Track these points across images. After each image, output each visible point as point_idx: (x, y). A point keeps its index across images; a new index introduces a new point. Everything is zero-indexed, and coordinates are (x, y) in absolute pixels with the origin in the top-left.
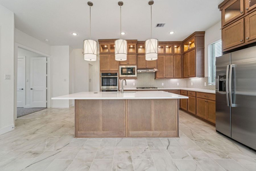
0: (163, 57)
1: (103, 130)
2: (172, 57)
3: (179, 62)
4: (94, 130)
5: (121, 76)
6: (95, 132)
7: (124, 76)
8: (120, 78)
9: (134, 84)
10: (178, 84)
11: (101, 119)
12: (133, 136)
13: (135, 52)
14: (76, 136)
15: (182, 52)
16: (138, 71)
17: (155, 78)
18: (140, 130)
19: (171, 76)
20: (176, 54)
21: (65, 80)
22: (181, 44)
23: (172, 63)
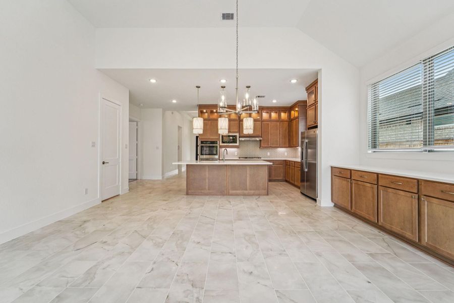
0: (268, 124)
1: (209, 190)
2: (278, 123)
3: (286, 130)
4: (202, 190)
5: (221, 144)
6: (202, 191)
7: (225, 144)
8: (221, 147)
9: (236, 154)
10: (286, 154)
11: (207, 181)
12: (232, 195)
13: (238, 118)
14: (187, 194)
15: (289, 119)
16: (241, 139)
17: (260, 148)
18: (237, 190)
19: (277, 145)
20: (283, 121)
21: (157, 148)
22: (288, 109)
23: (278, 131)
